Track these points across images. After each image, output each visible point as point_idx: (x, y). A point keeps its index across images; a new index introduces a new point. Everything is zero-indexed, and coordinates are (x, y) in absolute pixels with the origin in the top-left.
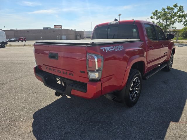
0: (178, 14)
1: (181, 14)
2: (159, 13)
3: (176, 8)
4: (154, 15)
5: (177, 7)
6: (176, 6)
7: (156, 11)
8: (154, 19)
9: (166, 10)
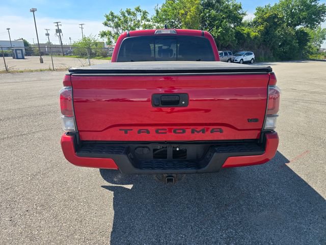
0: (143, 23)
1: (147, 23)
2: (116, 17)
3: (139, 13)
4: (109, 20)
5: (141, 12)
6: (138, 10)
7: (112, 14)
8: (110, 27)
9: (126, 15)
